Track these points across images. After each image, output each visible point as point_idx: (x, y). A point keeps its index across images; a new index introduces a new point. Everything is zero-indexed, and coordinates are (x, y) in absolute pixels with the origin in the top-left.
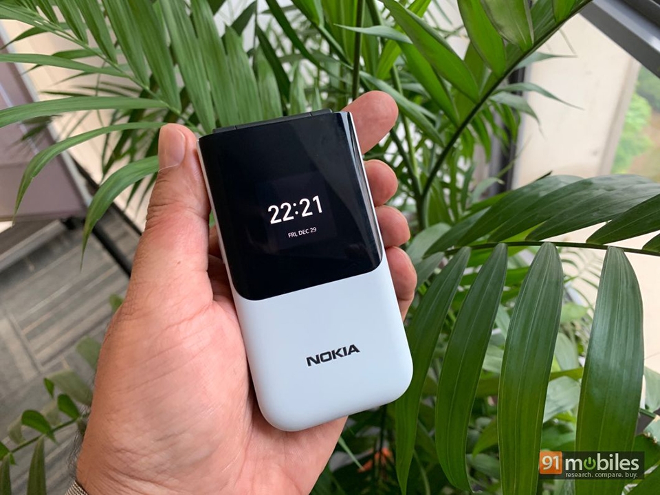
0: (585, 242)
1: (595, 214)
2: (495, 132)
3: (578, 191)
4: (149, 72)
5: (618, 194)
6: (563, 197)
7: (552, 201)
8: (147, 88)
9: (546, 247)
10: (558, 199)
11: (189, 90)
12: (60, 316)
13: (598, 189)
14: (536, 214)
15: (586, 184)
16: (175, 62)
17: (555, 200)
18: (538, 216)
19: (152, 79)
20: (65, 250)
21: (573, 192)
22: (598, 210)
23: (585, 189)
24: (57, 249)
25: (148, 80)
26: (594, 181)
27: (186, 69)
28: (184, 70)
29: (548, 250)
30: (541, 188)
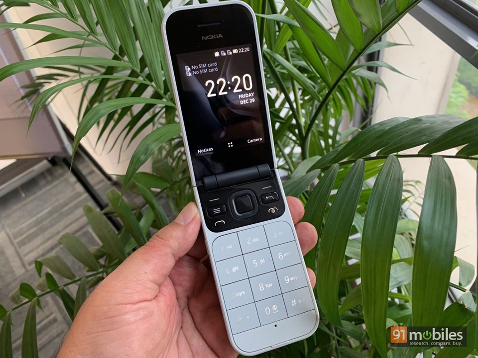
0: (417, 154)
1: (423, 138)
2: (357, 100)
3: (412, 125)
4: (119, 43)
5: (439, 125)
6: (402, 129)
7: (395, 132)
8: (118, 53)
9: (391, 159)
10: (398, 130)
11: (146, 57)
12: (43, 230)
13: (425, 124)
14: (384, 140)
15: (417, 120)
16: (137, 39)
17: (396, 131)
18: (385, 141)
19: (121, 48)
20: (48, 183)
21: (409, 126)
22: (426, 135)
23: (416, 123)
24: (42, 182)
25: (118, 48)
26: (423, 119)
27: (144, 42)
28: (142, 44)
29: (392, 160)
30: (387, 125)
